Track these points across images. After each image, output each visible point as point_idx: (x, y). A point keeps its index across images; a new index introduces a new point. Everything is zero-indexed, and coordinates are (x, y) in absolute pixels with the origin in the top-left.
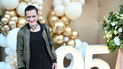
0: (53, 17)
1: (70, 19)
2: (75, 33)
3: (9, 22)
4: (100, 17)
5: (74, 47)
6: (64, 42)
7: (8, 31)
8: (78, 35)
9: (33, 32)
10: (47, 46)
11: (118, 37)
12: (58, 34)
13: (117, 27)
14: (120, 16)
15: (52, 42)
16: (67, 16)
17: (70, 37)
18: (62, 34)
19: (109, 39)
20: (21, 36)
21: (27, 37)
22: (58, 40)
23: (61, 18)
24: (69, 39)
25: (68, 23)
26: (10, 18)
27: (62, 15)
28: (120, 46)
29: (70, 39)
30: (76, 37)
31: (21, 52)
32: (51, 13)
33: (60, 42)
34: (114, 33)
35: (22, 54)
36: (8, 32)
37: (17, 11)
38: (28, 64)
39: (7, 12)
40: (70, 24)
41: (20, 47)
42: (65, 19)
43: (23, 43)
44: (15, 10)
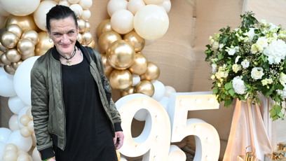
0: (110, 35)
1: (144, 40)
2: (153, 69)
3: (20, 42)
4: (196, 38)
5: (151, 96)
6: (131, 87)
7: (17, 63)
8: (158, 73)
9: (69, 65)
10: (101, 95)
11: (242, 77)
12: (121, 71)
13: (238, 57)
14: (244, 36)
15: (108, 87)
16: (139, 34)
17: (143, 77)
18: (128, 69)
19: (222, 80)
20: (42, 77)
21: (56, 78)
22: (120, 82)
23: (126, 36)
24: (141, 80)
25: (140, 48)
26: (20, 35)
27: (128, 31)
28: (243, 95)
29: (143, 80)
30: (155, 76)
31: (43, 113)
32: (104, 26)
33: (124, 86)
34: (233, 69)
35: (46, 117)
36: (18, 65)
37: (36, 20)
38: (63, 138)
39: (14, 22)
40: (144, 50)
41: (40, 101)
42: (133, 39)
43: (45, 93)
44: (31, 17)
